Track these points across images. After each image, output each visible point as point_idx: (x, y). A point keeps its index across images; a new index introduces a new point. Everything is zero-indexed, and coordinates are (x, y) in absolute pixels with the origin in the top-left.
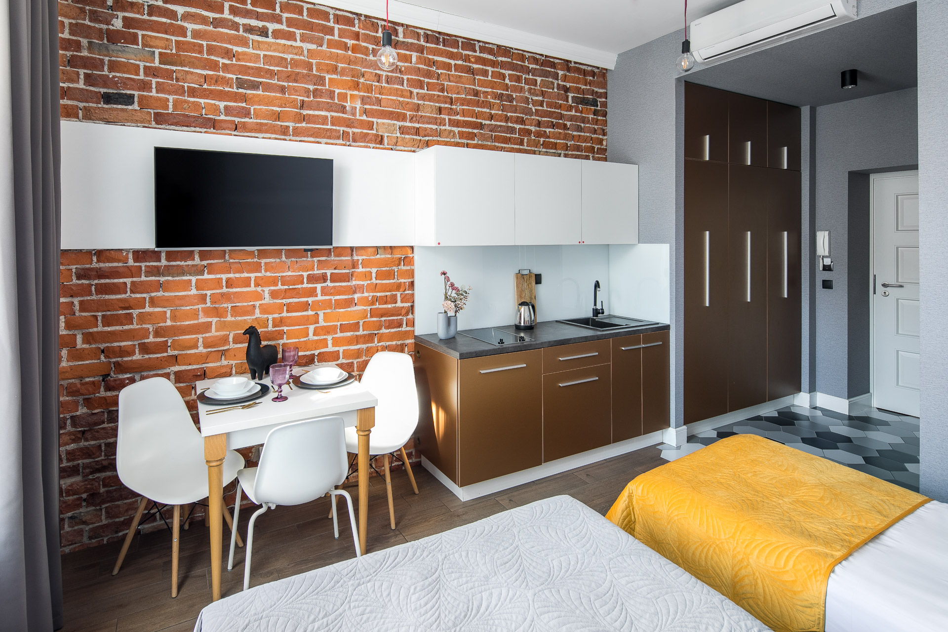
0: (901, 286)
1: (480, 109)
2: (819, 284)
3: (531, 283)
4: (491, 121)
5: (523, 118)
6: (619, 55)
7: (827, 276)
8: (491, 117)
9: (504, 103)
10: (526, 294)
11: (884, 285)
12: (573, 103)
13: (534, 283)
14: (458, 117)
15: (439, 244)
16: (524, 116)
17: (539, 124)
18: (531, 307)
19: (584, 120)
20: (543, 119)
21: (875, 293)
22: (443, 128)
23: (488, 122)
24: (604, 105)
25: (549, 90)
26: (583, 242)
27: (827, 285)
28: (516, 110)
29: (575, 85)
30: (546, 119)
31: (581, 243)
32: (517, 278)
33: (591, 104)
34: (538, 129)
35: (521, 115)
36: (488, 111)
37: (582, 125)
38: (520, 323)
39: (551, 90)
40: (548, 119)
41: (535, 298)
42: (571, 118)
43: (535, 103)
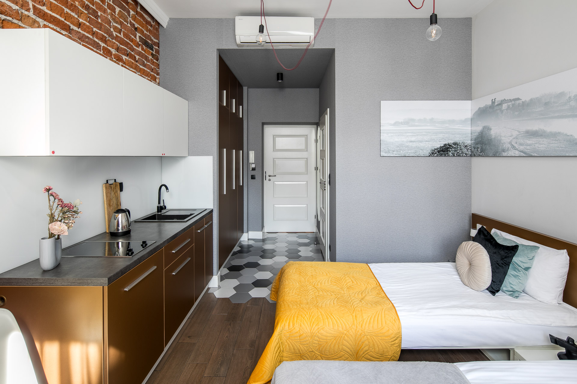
0: (275, 176)
1: (69, 12)
2: (250, 177)
3: (117, 192)
4: (79, 28)
5: (106, 38)
6: (170, 18)
7: (253, 173)
8: (79, 25)
9: (90, 15)
10: (113, 202)
11: (270, 176)
12: (140, 41)
13: (119, 191)
14: (44, 8)
15: (53, 152)
16: (107, 36)
17: (118, 49)
18: (127, 213)
19: (146, 58)
20: (121, 46)
21: (266, 180)
22: (26, 13)
23: (75, 28)
24: (158, 52)
25: (125, 23)
26: (164, 154)
27: (253, 177)
28: (101, 28)
29: (141, 28)
30: (123, 47)
31: (164, 155)
32: (106, 188)
33: (150, 48)
34: (117, 53)
35: (106, 35)
36: (76, 16)
37: (146, 62)
38: (118, 230)
39: (126, 24)
40: (125, 48)
41: (120, 204)
42: (139, 54)
43: (115, 28)
